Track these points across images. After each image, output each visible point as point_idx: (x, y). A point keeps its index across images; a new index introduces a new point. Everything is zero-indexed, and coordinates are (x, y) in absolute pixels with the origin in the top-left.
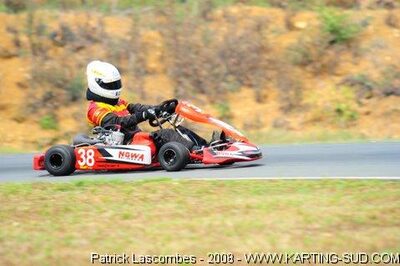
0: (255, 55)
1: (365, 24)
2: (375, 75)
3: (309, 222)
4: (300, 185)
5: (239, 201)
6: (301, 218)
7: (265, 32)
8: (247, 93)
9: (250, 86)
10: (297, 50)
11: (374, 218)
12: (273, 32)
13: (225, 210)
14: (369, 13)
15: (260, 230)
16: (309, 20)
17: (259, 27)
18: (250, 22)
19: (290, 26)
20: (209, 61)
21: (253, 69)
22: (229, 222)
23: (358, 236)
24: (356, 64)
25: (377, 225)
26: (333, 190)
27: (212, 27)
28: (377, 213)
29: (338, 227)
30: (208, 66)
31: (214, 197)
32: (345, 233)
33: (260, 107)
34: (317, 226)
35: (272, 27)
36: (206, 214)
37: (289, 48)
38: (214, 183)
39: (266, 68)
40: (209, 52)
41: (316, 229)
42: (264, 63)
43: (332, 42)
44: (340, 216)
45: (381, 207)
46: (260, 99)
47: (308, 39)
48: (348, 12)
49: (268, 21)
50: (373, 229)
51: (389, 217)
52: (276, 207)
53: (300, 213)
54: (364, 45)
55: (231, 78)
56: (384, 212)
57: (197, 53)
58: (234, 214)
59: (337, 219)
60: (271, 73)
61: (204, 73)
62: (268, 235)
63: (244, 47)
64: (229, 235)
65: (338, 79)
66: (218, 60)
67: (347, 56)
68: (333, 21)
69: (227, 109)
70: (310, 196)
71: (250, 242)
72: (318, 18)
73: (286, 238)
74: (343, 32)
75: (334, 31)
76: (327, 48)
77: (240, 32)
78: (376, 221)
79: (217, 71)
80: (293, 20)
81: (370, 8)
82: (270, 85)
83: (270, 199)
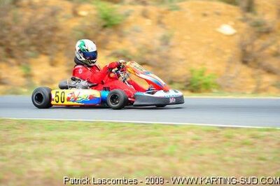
0: (50, 33)
1: (127, 15)
2: (133, 50)
3: (86, 151)
4: (80, 124)
5: (37, 135)
6: (79, 148)
7: (58, 16)
8: (44, 59)
9: (46, 54)
10: (80, 30)
11: (130, 149)
12: (64, 17)
13: (26, 140)
14: (131, 8)
15: (51, 155)
16: (89, 10)
17: (54, 13)
18: (47, 10)
19: (75, 14)
20: (17, 35)
21: (49, 42)
22: (29, 149)
23: (119, 161)
24: (120, 42)
25: (131, 154)
26: (103, 129)
27: (20, 12)
28: (132, 146)
29: (105, 155)
30: (16, 39)
31: (19, 131)
32: (111, 159)
33: (52, 69)
34: (92, 154)
35: (63, 14)
36: (13, 143)
37: (75, 29)
38: (19, 121)
39: (58, 42)
40: (18, 29)
41: (90, 156)
42: (56, 39)
43: (105, 26)
44: (106, 147)
45: (136, 142)
46: (53, 64)
47: (88, 23)
48: (116, 6)
49: (61, 10)
50: (130, 157)
51: (140, 149)
52: (63, 139)
53: (80, 145)
54: (127, 29)
55: (33, 48)
56: (137, 145)
57: (9, 29)
58: (33, 144)
59: (105, 149)
60: (61, 46)
61: (14, 44)
62: (57, 159)
63: (42, 27)
64: (29, 159)
65: (108, 52)
66: (23, 35)
67: (114, 37)
68: (106, 12)
69: (29, 69)
70: (86, 133)
71: (44, 164)
72: (95, 9)
73: (69, 162)
74: (111, 19)
75: (106, 18)
76: (101, 30)
77: (40, 16)
78: (132, 152)
79: (23, 42)
80: (77, 9)
81: (131, 4)
82: (61, 54)
83: (59, 134)
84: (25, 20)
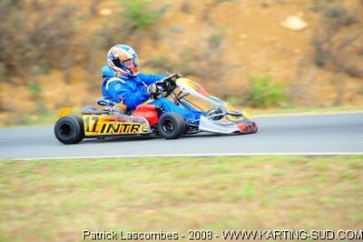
0: (63, 40)
1: (163, 11)
2: (174, 58)
3: (131, 199)
4: (119, 163)
5: (63, 180)
6: (122, 196)
9: (61, 69)
10: (103, 35)
11: (191, 194)
12: (81, 18)
13: (48, 189)
15: (85, 209)
16: (112, 7)
17: (66, 15)
18: (58, 10)
19: (94, 13)
20: (20, 46)
22: (56, 201)
23: (179, 212)
24: (156, 47)
25: (193, 201)
26: (150, 167)
27: (22, 15)
28: (192, 189)
29: (159, 204)
30: (19, 50)
31: (38, 177)
32: (166, 210)
33: (69, 88)
34: (139, 203)
35: (79, 14)
36: (32, 193)
37: (96, 34)
39: (74, 52)
40: (21, 37)
41: (140, 207)
42: (73, 48)
43: (134, 28)
44: (156, 192)
45: (196, 183)
47: (112, 25)
49: (75, 9)
50: (192, 205)
51: (204, 193)
52: (99, 185)
53: (121, 191)
54: (163, 31)
56: (200, 188)
57: (9, 39)
58: (58, 193)
59: (157, 196)
60: (79, 57)
61: (17, 57)
62: (94, 213)
63: (53, 33)
64: (57, 215)
66: (28, 46)
70: (129, 174)
71: (78, 221)
72: (121, 6)
73: (112, 217)
74: (143, 18)
75: (136, 16)
76: (130, 33)
77: (49, 20)
78: (194, 197)
80: (97, 7)
83: (93, 177)
84: (30, 25)
